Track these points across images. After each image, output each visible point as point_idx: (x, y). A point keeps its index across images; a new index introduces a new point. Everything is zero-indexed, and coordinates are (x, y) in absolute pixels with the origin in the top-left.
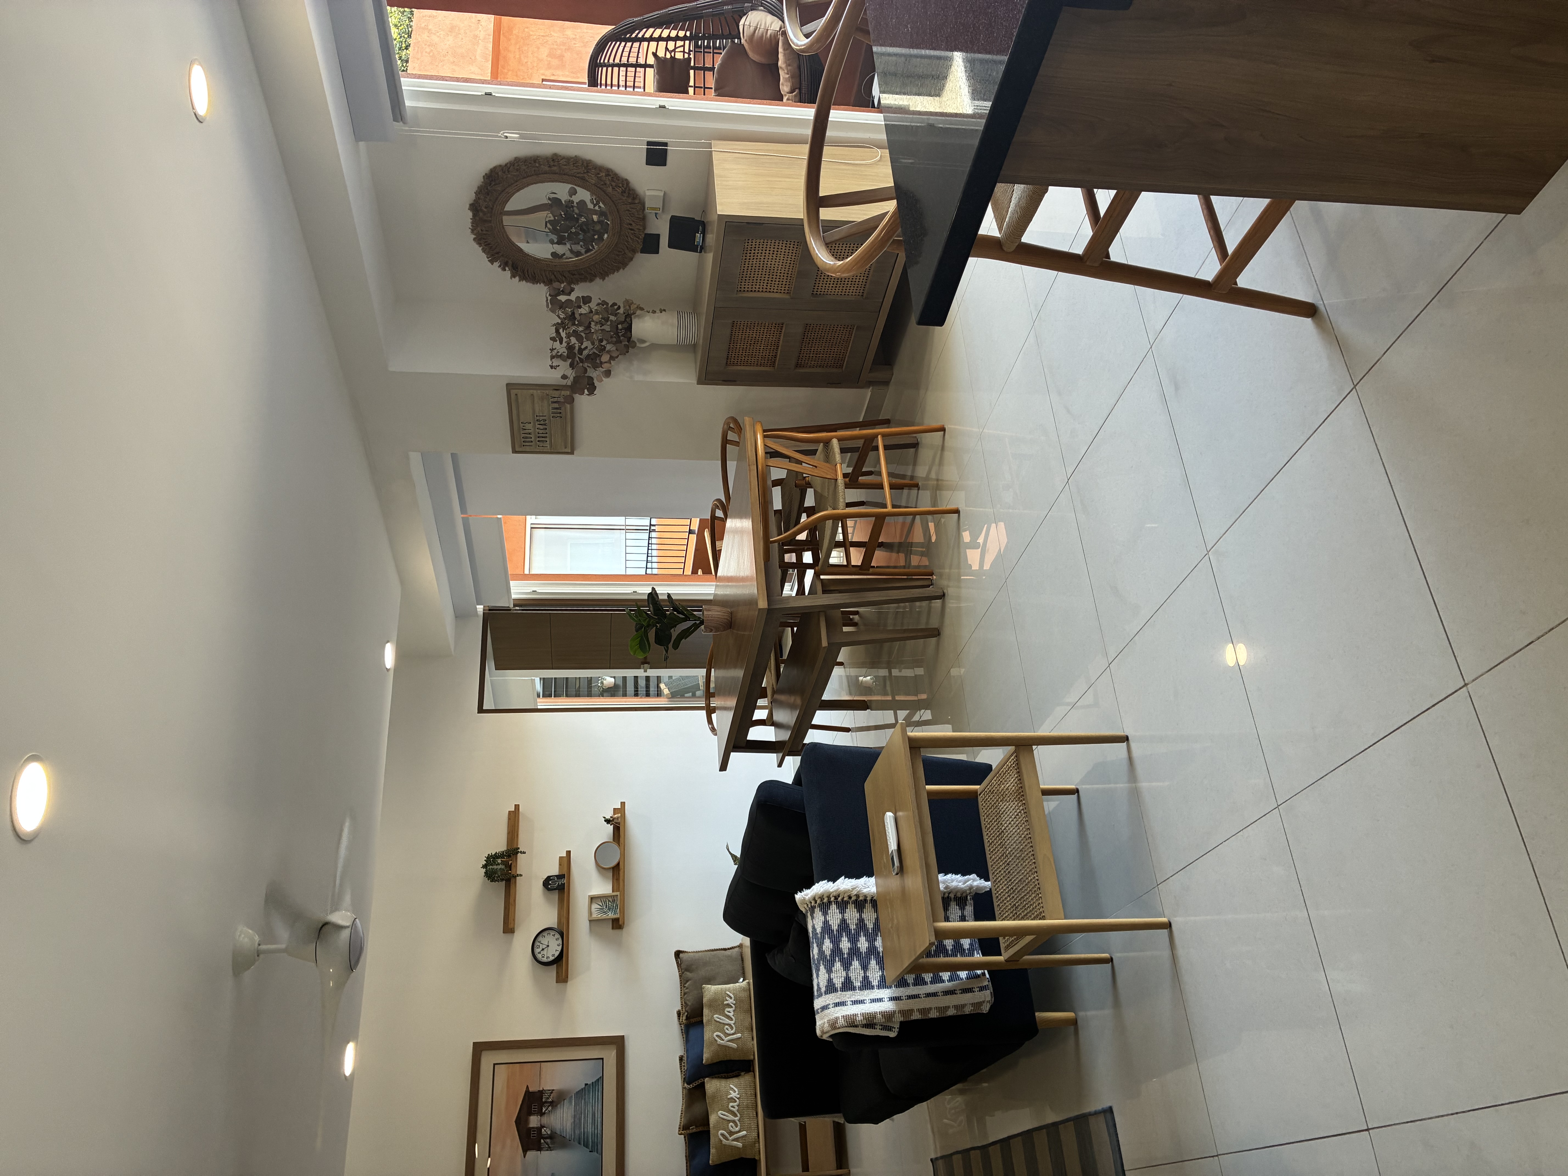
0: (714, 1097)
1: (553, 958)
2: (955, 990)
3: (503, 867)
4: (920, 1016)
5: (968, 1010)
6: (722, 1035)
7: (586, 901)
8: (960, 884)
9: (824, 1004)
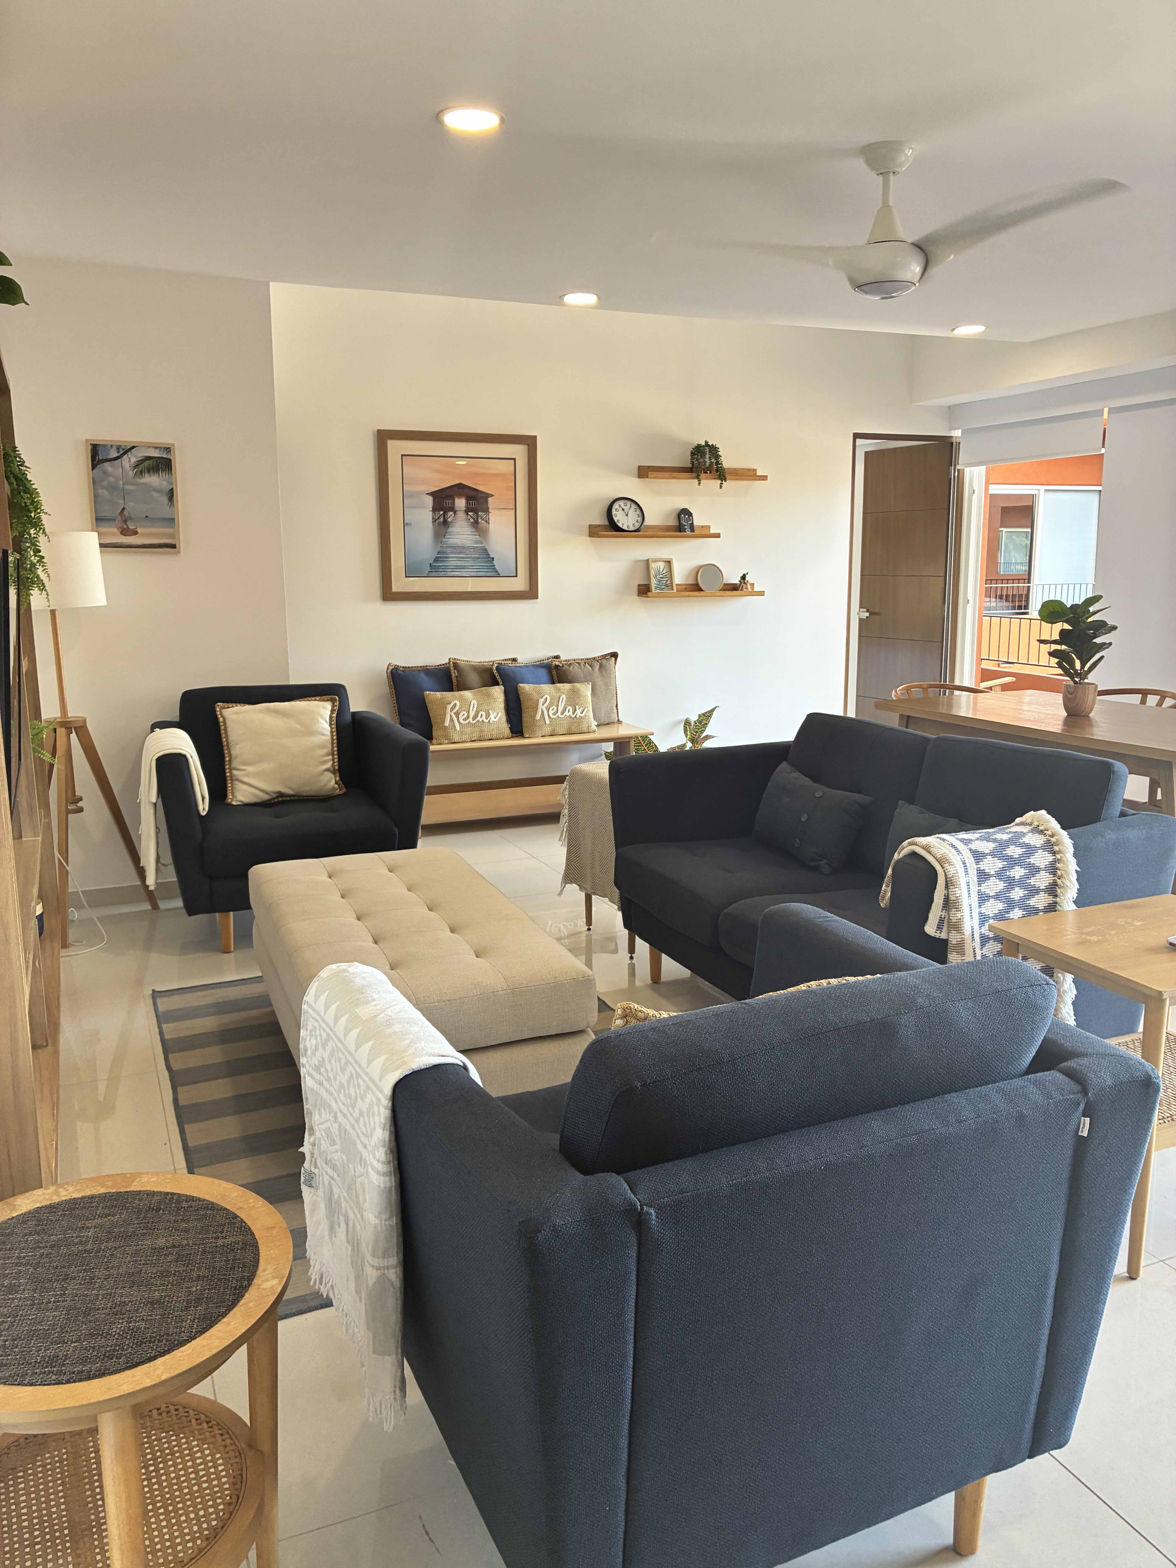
0: (488, 696)
1: (615, 521)
3: (708, 464)
6: (547, 703)
7: (667, 556)
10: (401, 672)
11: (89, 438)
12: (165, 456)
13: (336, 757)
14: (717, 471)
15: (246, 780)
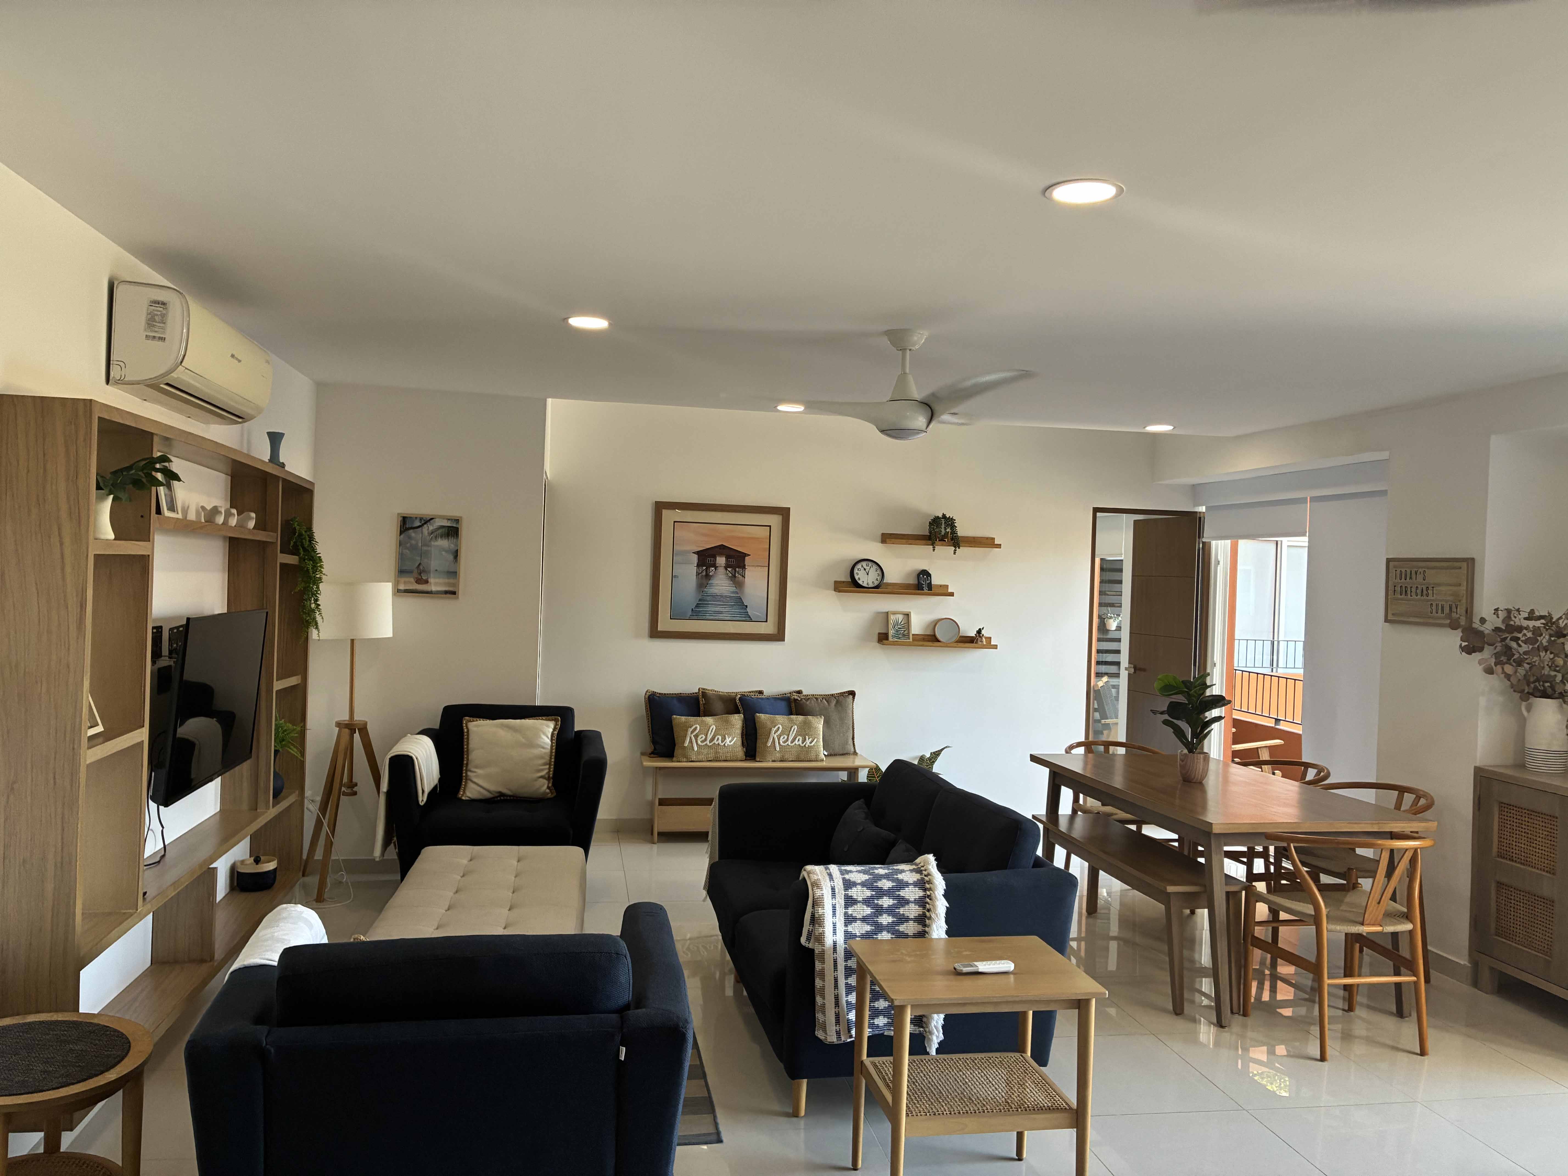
0: (727, 722)
1: (857, 579)
2: (838, 1006)
3: (943, 533)
4: (818, 970)
5: (819, 1016)
6: (779, 732)
7: (906, 610)
8: (935, 1022)
9: (834, 876)
10: (657, 698)
11: (400, 512)
12: (455, 526)
13: (552, 767)
14: (952, 539)
15: (475, 780)
